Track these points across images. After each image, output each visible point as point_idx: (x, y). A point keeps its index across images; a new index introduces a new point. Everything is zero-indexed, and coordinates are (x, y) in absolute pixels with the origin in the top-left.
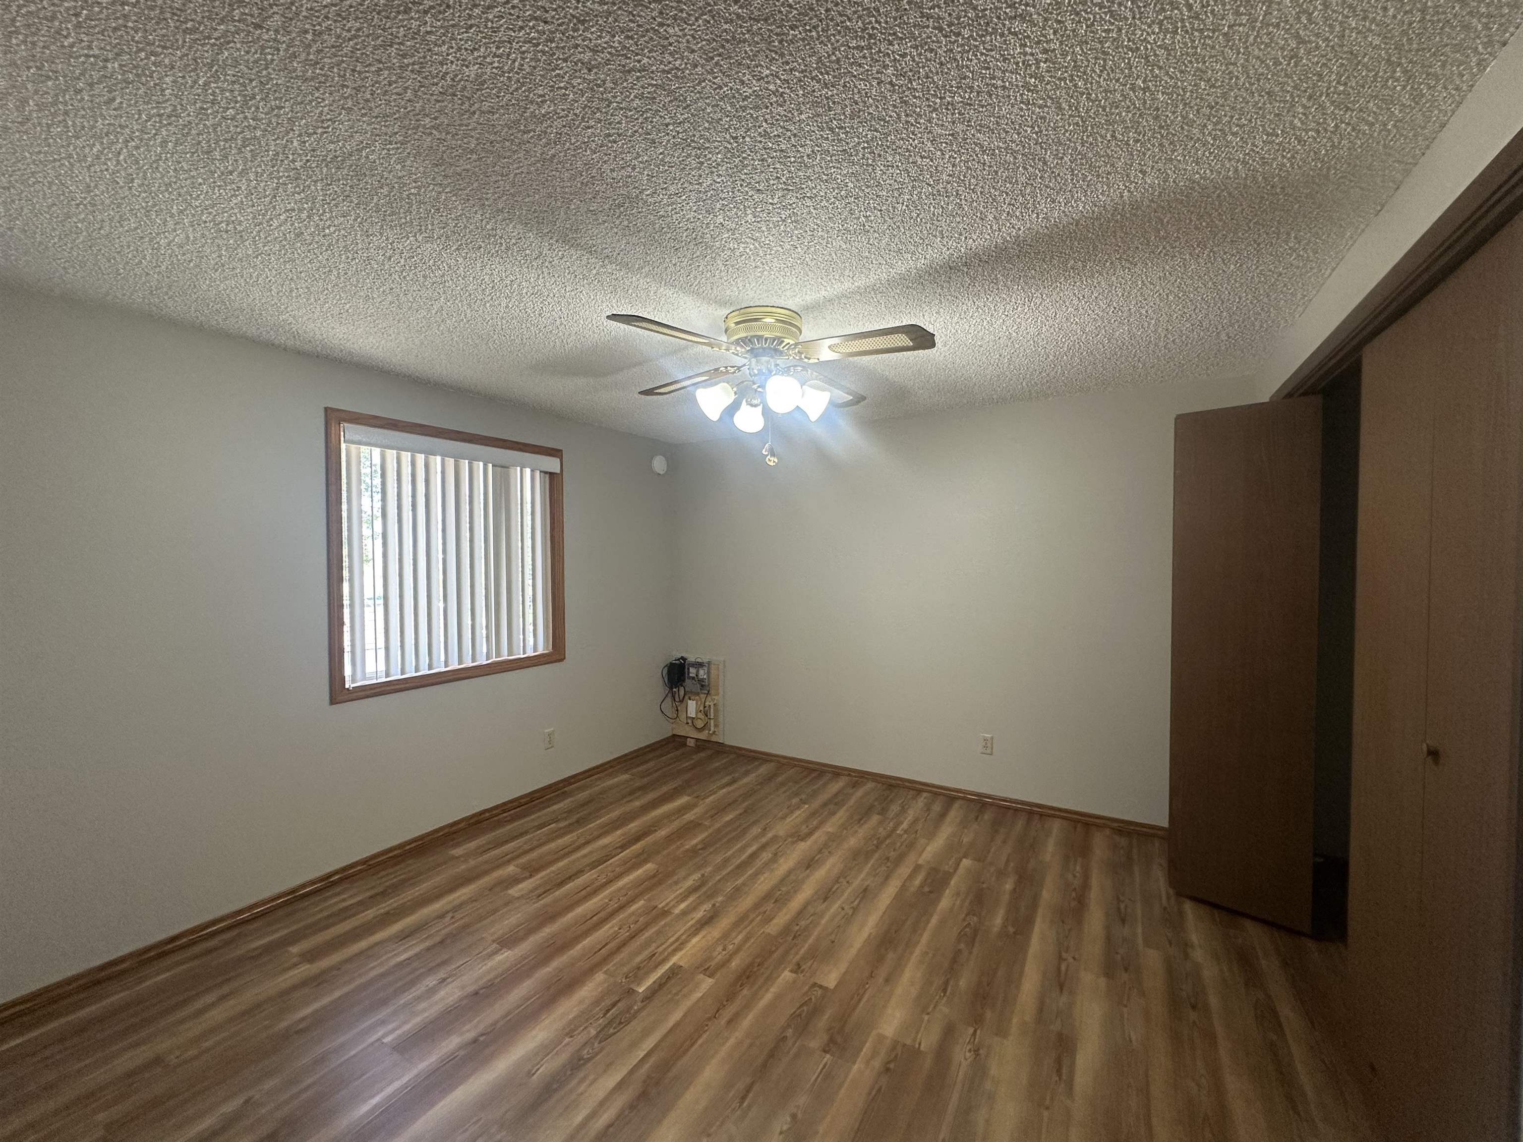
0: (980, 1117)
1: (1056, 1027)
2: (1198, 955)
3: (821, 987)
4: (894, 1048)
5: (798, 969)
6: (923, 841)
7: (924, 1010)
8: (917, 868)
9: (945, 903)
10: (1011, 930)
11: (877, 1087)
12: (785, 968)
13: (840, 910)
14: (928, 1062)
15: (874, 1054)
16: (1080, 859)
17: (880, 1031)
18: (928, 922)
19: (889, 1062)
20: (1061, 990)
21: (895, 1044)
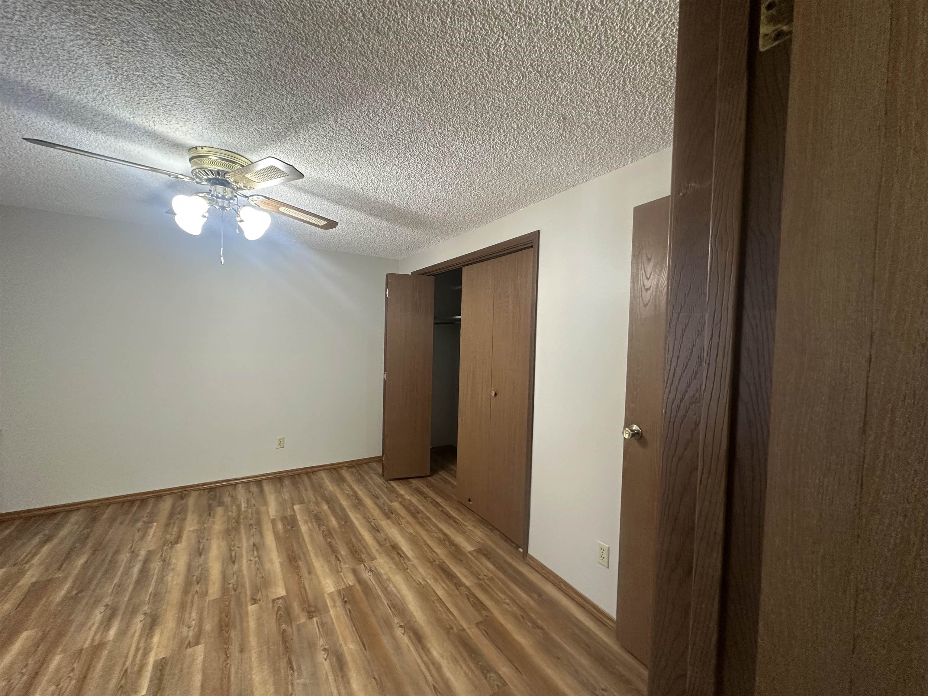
0: (391, 588)
1: (388, 545)
2: (407, 497)
3: (278, 598)
4: (340, 594)
5: (255, 601)
6: (263, 508)
7: (338, 572)
8: (273, 522)
9: (304, 528)
10: (343, 523)
11: (348, 610)
12: (247, 606)
13: (249, 562)
14: (358, 587)
15: (334, 601)
16: (345, 484)
17: (328, 592)
18: (304, 540)
19: (343, 599)
20: (379, 531)
21: (339, 592)
